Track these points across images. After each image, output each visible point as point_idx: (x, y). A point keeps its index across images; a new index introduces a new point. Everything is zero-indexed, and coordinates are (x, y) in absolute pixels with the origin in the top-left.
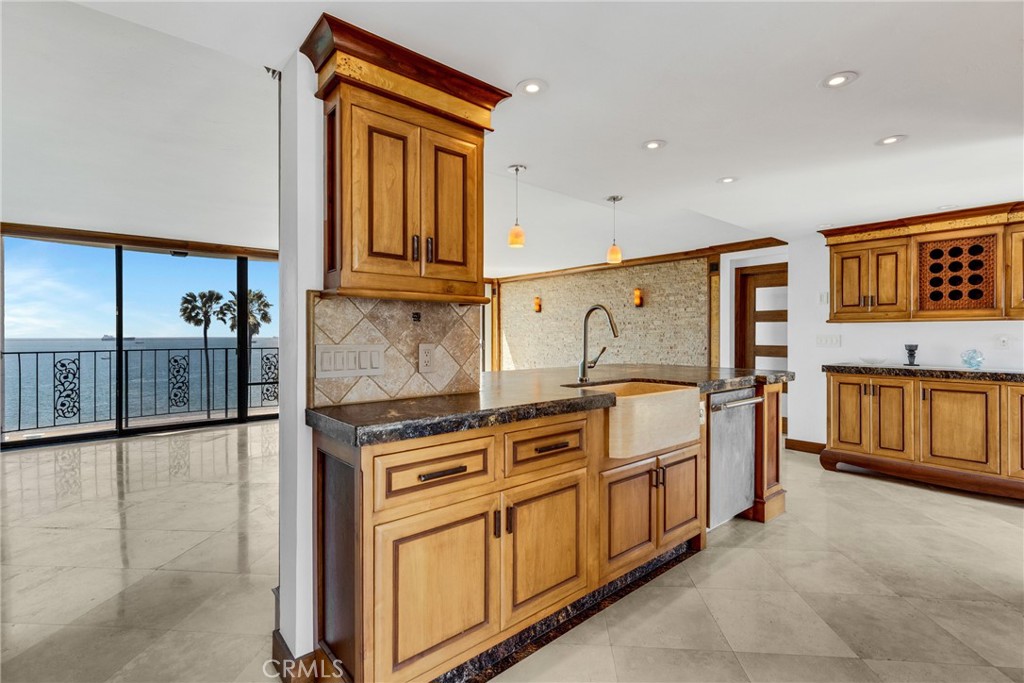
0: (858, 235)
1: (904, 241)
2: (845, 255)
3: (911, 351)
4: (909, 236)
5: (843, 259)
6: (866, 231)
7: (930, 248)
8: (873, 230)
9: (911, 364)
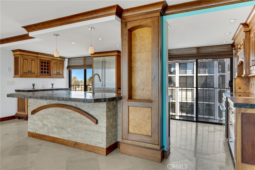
0: (27, 53)
1: (36, 58)
2: (24, 58)
3: (34, 85)
4: (38, 57)
5: (24, 59)
6: (30, 53)
7: (41, 61)
8: (31, 53)
9: (34, 88)
